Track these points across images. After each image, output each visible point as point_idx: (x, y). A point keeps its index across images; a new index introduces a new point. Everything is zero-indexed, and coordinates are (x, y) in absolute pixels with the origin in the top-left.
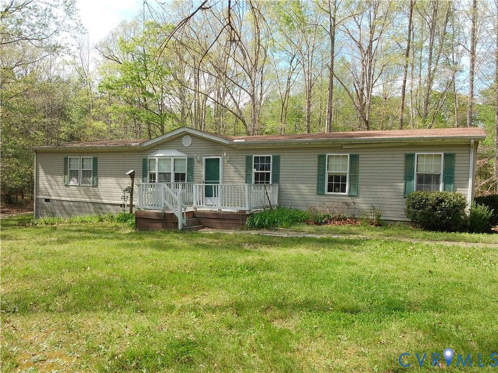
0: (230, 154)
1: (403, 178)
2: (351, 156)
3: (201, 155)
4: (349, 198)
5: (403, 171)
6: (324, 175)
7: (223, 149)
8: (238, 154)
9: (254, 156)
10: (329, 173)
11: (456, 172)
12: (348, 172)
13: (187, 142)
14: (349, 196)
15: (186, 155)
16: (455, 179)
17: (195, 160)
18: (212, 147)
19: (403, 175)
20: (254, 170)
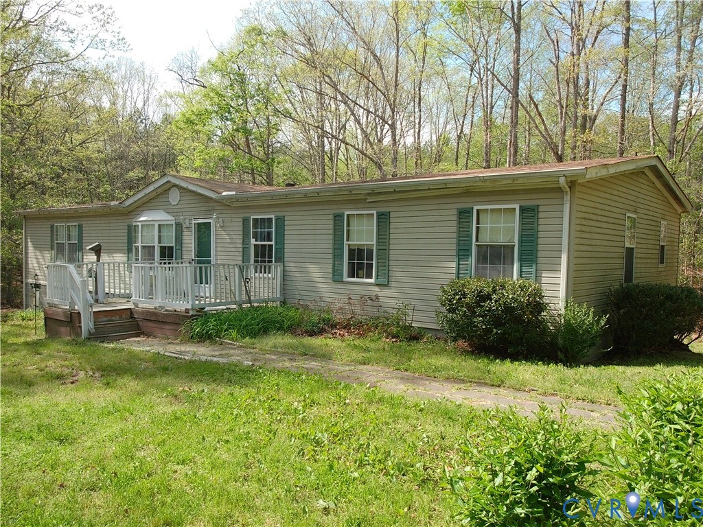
0: (223, 216)
1: (454, 253)
2: (380, 215)
3: (189, 217)
4: (376, 289)
5: (455, 241)
6: (342, 248)
7: (216, 208)
8: (234, 216)
9: (252, 217)
10: (349, 245)
11: (540, 241)
12: (374, 242)
13: (174, 197)
14: (377, 285)
15: (173, 218)
16: (540, 254)
17: (184, 226)
18: (202, 205)
19: (454, 247)
20: (253, 241)
